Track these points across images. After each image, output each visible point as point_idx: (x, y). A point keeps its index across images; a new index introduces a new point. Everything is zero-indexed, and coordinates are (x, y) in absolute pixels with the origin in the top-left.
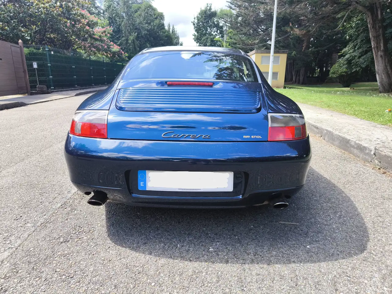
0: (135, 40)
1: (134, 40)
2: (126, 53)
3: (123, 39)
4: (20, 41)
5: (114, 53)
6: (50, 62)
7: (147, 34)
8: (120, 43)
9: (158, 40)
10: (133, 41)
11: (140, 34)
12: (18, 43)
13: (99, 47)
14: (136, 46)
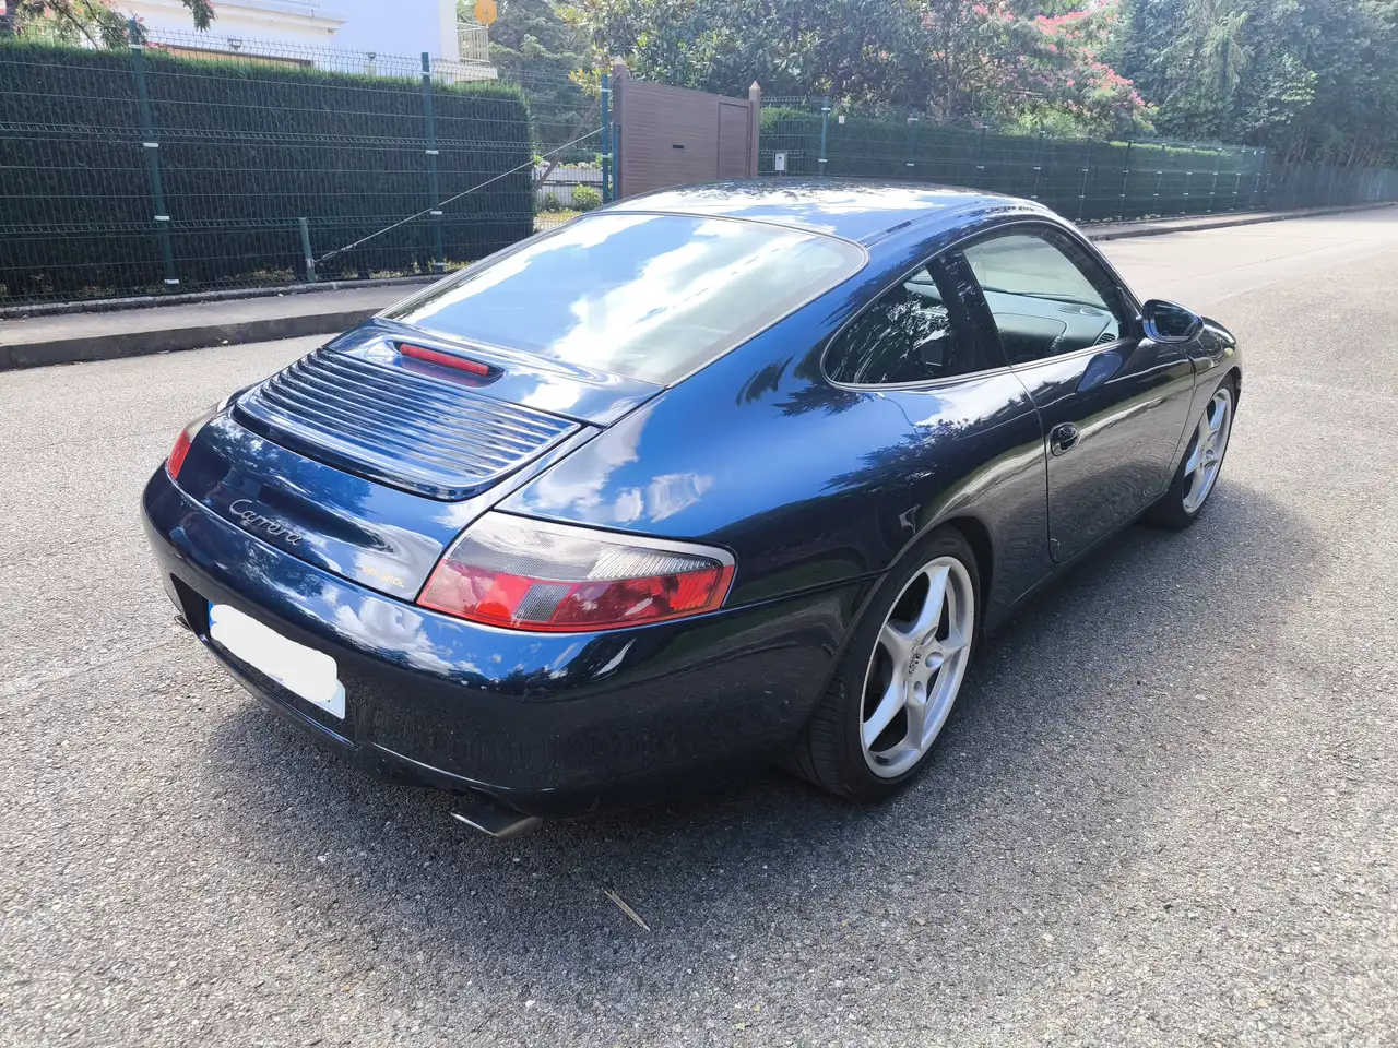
0: (1234, 45)
1: (1226, 44)
2: (1150, 105)
3: (1184, 40)
4: (754, 86)
5: (1103, 106)
6: (827, 151)
7: (1294, 13)
8: (1167, 58)
9: (1349, 36)
10: (1223, 50)
11: (1261, 15)
12: (746, 95)
13: (1046, 85)
14: (1231, 69)
